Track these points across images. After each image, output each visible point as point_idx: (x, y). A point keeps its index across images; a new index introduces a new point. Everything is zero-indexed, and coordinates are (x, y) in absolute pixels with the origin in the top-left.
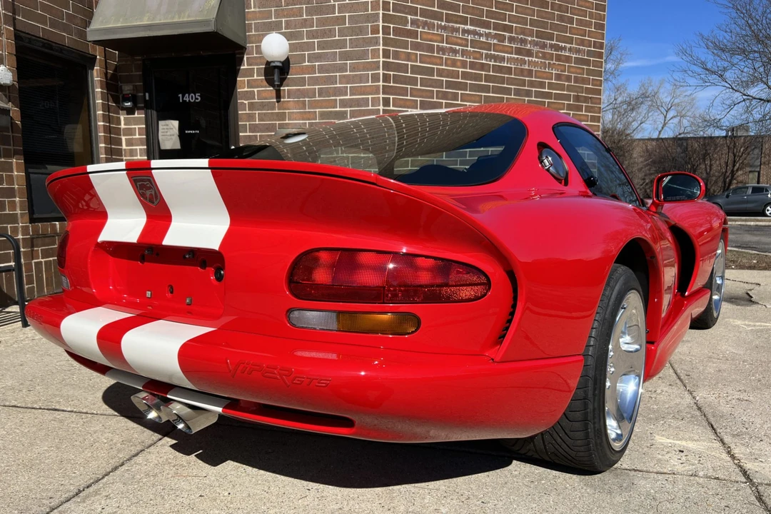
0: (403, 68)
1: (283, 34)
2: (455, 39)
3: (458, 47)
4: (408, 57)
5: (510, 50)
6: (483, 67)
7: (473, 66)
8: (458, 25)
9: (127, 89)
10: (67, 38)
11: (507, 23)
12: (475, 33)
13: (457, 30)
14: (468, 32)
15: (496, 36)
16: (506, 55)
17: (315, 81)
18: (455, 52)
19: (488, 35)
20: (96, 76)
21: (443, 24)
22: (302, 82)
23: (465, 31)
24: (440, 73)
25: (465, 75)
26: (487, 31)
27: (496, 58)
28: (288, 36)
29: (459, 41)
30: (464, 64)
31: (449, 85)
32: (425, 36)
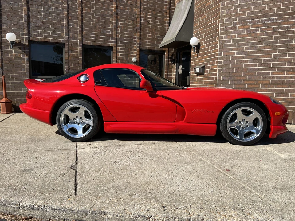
0: (229, 41)
1: (197, 37)
2: (257, 25)
3: (258, 28)
4: (232, 37)
5: (292, 23)
6: (273, 33)
7: (267, 34)
8: (258, 19)
9: (173, 58)
10: (156, 48)
11: (290, 11)
12: (268, 20)
13: (258, 21)
14: (265, 20)
15: (282, 19)
16: (289, 25)
17: (205, 50)
18: (257, 30)
19: (276, 20)
20: (166, 56)
21: (250, 21)
22: (202, 51)
23: (262, 21)
24: (248, 40)
25: (262, 39)
26: (276, 18)
27: (281, 28)
28: (199, 38)
29: (259, 25)
30: (262, 34)
31: (252, 44)
32: (240, 28)
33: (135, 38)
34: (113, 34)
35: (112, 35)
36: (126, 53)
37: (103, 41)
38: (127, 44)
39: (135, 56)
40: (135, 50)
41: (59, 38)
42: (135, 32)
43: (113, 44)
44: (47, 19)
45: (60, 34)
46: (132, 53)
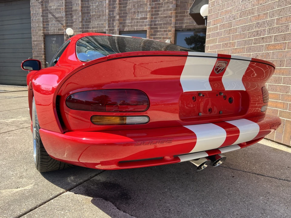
33: (170, 17)
34: (148, 16)
35: (146, 18)
36: (160, 35)
37: (137, 26)
38: (161, 25)
39: (169, 38)
40: (170, 31)
41: (102, 27)
42: (171, 10)
43: (146, 28)
44: (94, 12)
45: (102, 24)
46: (167, 34)
